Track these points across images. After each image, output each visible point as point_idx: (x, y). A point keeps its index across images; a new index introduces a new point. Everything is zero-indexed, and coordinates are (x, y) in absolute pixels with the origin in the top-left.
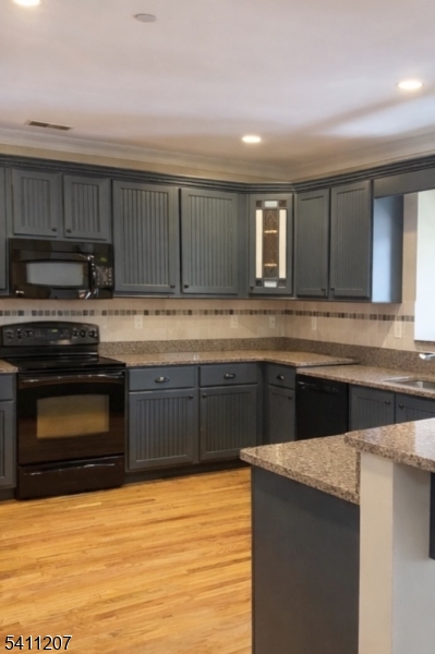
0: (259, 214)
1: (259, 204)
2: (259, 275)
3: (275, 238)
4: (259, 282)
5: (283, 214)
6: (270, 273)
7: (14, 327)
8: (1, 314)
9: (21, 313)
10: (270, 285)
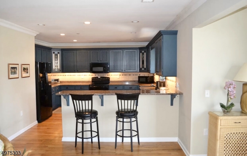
7: (94, 77)
8: (92, 75)
9: (96, 75)
10: (143, 69)
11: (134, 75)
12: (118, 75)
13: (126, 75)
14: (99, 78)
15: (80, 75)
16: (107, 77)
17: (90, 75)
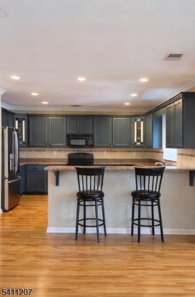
0: (136, 123)
1: (136, 120)
2: (135, 141)
3: (140, 130)
4: (136, 143)
5: (142, 123)
6: (139, 141)
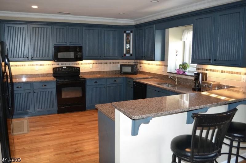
0: (125, 35)
1: (125, 32)
4: (125, 55)
5: (131, 35)
7: (56, 68)
8: (52, 65)
9: (58, 64)
10: (127, 55)
11: (111, 63)
12: (90, 64)
13: (101, 63)
14: (65, 69)
15: (33, 65)
16: (77, 67)
17: (49, 65)
